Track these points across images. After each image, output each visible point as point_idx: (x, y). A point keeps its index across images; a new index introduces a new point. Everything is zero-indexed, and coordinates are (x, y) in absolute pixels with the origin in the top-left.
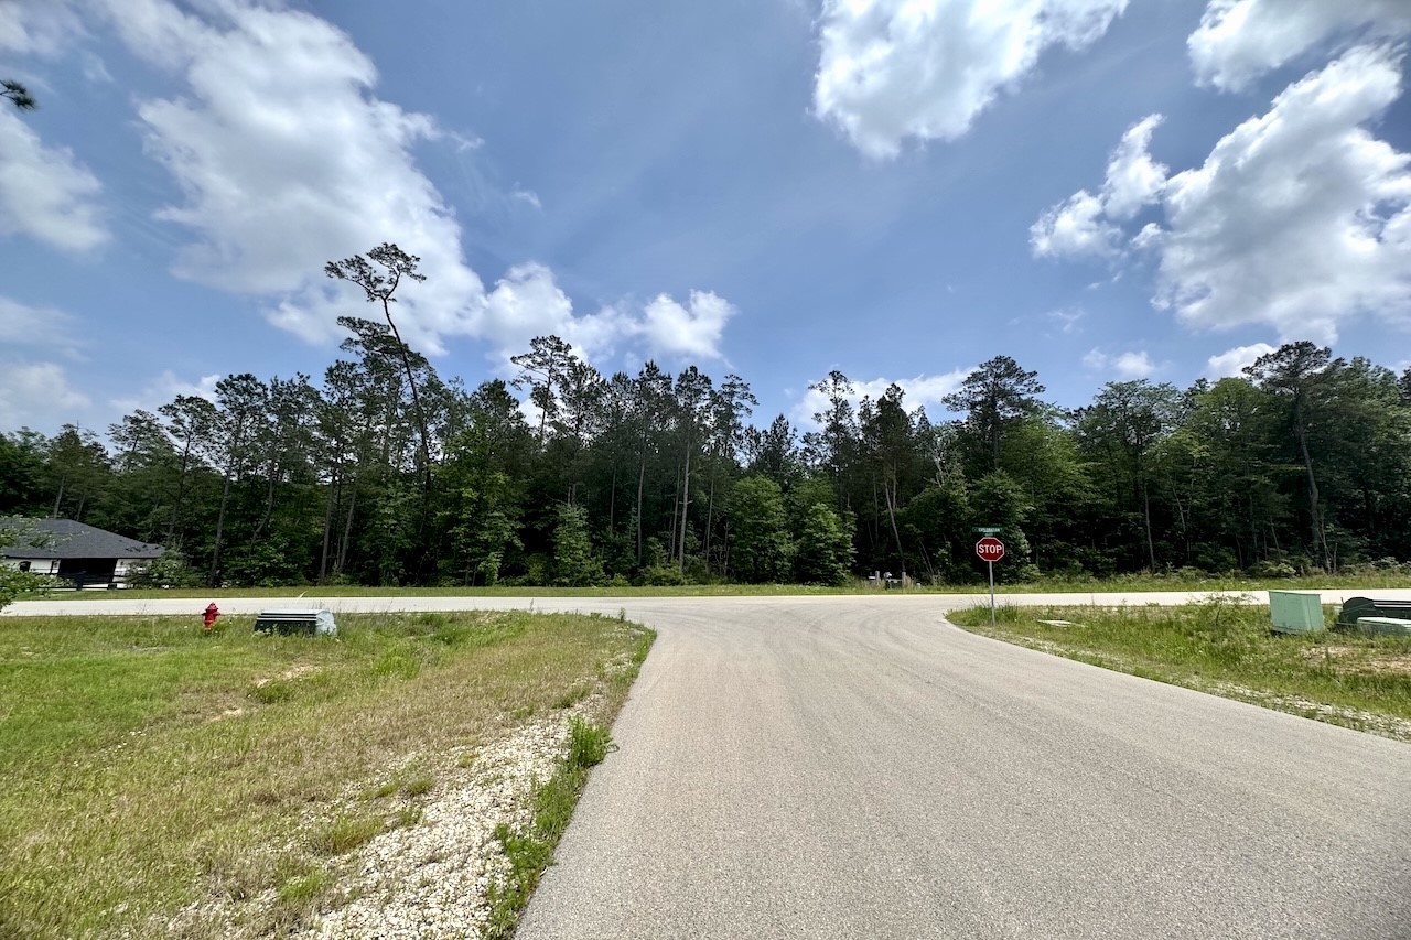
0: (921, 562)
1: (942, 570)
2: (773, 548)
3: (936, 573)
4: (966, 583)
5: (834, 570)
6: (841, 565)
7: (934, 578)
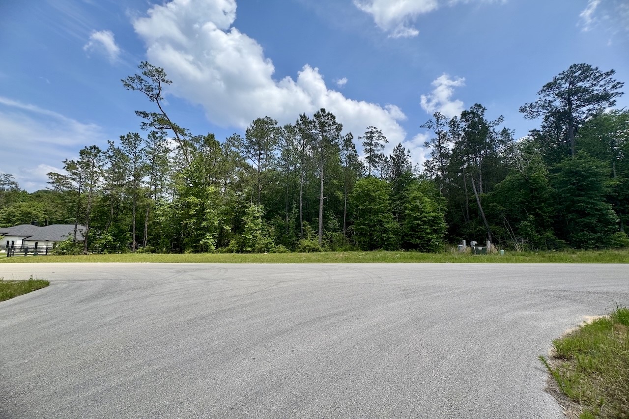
0: (506, 232)
1: (525, 238)
2: (381, 225)
3: (519, 241)
4: (549, 249)
5: (429, 240)
6: (435, 236)
7: (517, 246)
